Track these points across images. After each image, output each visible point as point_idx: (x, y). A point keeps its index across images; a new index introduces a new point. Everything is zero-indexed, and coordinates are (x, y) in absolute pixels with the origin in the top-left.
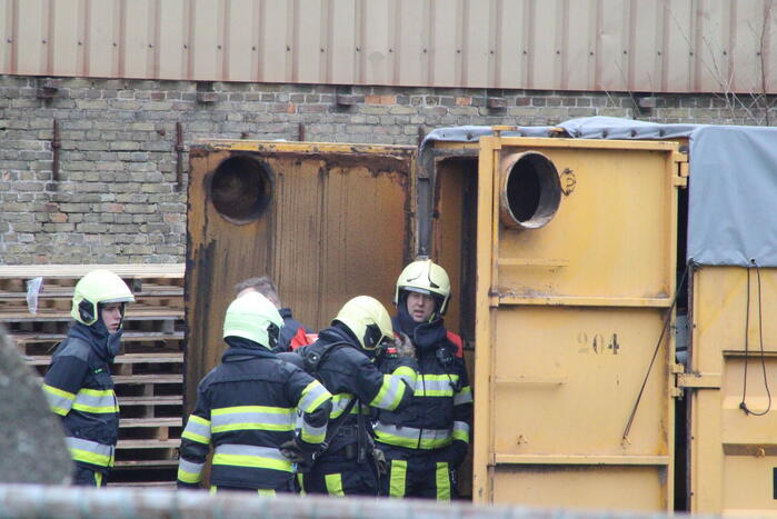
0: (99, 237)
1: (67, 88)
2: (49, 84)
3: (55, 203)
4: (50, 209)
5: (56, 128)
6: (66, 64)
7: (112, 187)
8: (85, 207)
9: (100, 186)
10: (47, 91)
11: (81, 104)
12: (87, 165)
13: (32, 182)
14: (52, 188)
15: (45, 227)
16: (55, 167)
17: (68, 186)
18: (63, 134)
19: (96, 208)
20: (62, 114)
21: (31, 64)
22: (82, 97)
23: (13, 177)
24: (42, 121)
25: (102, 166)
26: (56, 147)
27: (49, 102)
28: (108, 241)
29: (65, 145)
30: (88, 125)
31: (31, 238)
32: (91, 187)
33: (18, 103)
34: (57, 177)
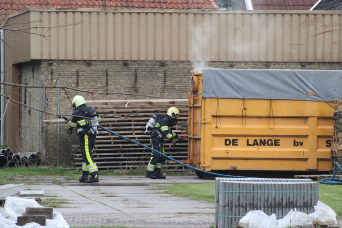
0: (175, 94)
1: (167, 63)
2: (164, 62)
3: (165, 87)
4: (164, 88)
5: (165, 71)
6: (167, 58)
7: (178, 83)
8: (172, 87)
9: (175, 83)
10: (163, 64)
11: (171, 66)
12: (172, 79)
13: (160, 83)
14: (164, 84)
15: (163, 92)
16: (165, 79)
17: (168, 83)
18: (167, 73)
19: (174, 88)
20: (167, 69)
21: (159, 58)
22: (171, 65)
23: (156, 82)
24: (162, 70)
25: (175, 79)
26: (165, 75)
27: (163, 66)
28: (177, 94)
29: (167, 75)
30: (172, 70)
31: (159, 94)
32: (173, 83)
33: (157, 66)
34: (165, 81)
